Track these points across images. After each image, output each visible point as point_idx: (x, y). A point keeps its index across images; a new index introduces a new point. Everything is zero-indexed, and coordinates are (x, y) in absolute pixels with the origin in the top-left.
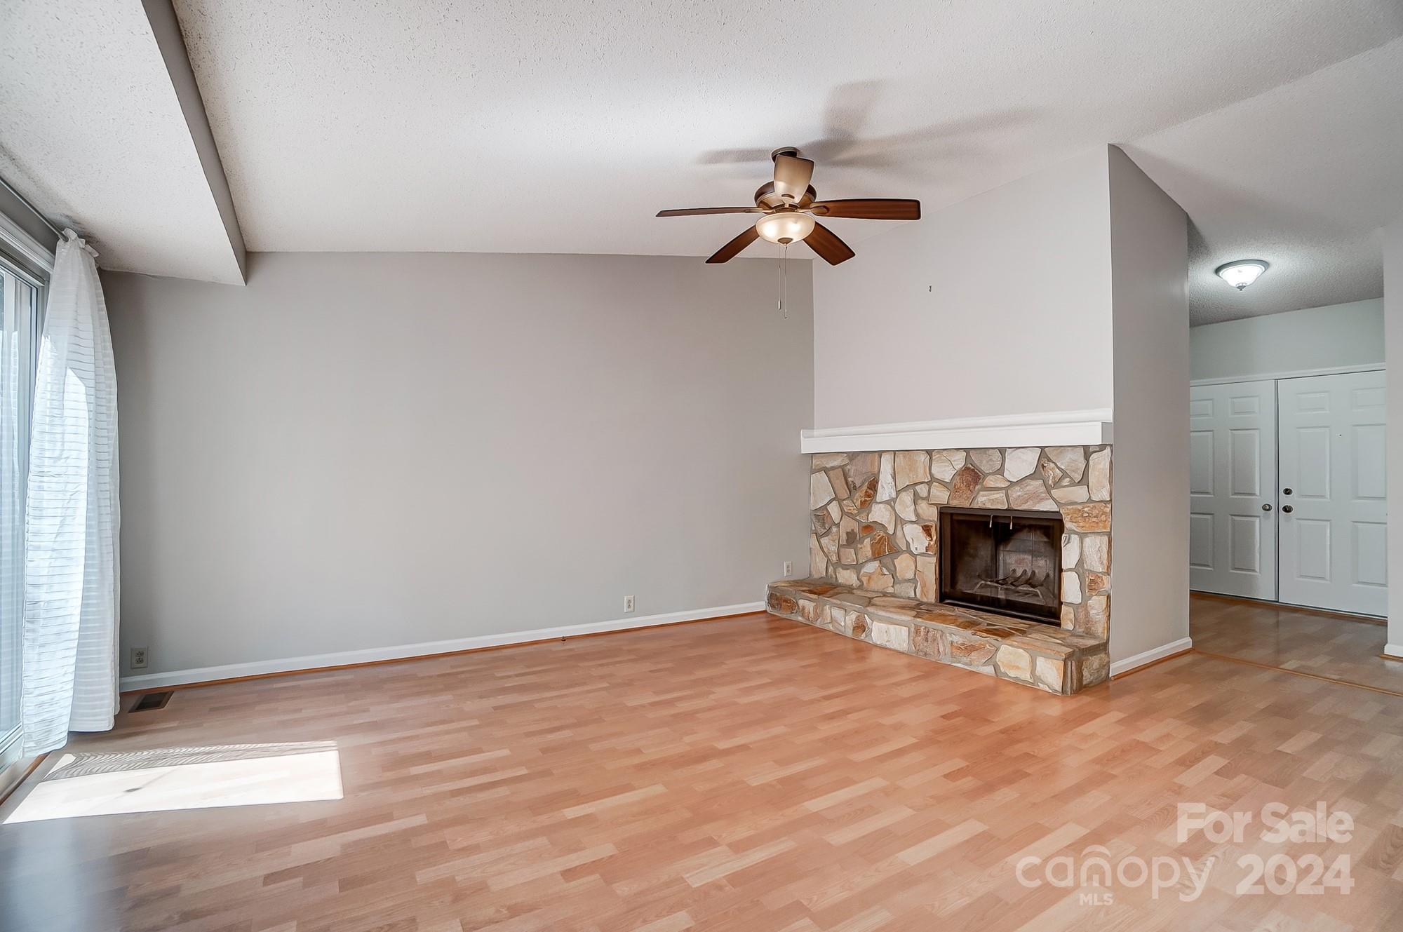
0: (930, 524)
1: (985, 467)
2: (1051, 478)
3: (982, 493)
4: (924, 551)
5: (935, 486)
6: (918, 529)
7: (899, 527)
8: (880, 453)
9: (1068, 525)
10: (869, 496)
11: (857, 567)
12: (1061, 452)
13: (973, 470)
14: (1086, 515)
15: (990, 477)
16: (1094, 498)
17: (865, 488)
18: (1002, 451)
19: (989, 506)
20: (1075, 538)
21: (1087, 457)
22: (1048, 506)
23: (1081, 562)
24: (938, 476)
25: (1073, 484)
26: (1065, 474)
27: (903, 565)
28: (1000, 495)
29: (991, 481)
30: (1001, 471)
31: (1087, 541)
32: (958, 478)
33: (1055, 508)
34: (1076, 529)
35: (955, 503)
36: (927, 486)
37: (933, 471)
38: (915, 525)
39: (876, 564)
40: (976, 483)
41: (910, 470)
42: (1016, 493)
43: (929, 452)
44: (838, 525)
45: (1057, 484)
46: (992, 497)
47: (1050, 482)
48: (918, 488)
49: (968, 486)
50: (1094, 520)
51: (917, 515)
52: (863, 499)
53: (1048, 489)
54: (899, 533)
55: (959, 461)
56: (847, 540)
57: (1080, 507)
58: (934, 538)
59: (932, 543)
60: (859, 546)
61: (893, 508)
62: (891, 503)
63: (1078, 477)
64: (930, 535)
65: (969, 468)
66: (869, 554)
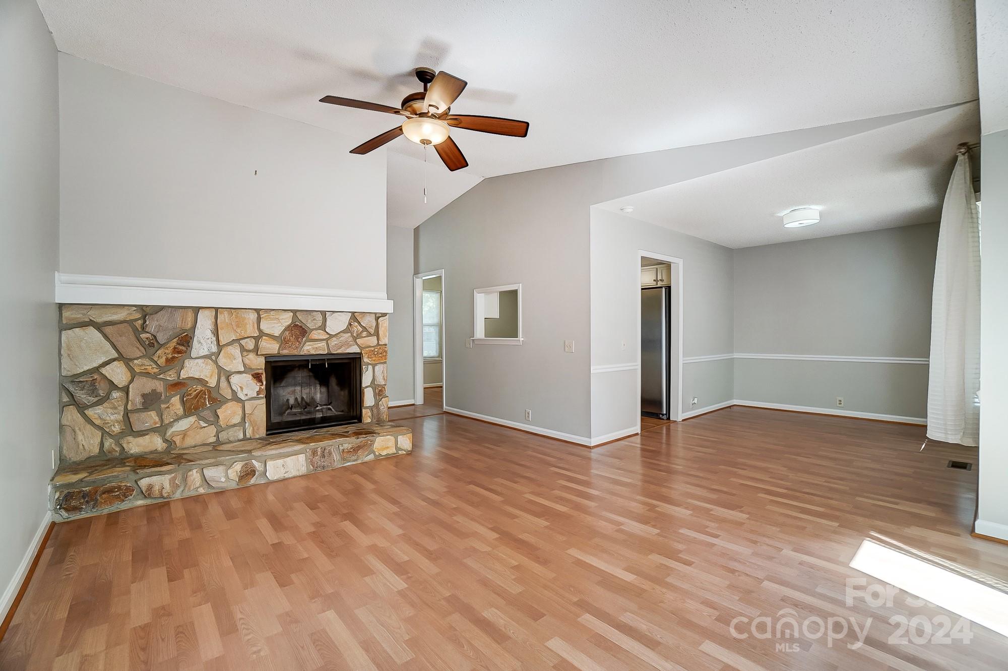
0: (260, 371)
1: (310, 325)
2: (355, 331)
3: (307, 343)
4: (255, 395)
5: (264, 340)
6: (248, 378)
7: (223, 379)
8: (196, 310)
9: (365, 359)
10: (179, 352)
11: (161, 430)
12: (364, 316)
13: (301, 327)
14: (376, 353)
15: (314, 332)
16: (380, 343)
17: (173, 344)
18: (324, 313)
19: (313, 352)
20: (370, 367)
21: (377, 319)
22: (354, 349)
23: (374, 379)
24: (266, 331)
25: (370, 335)
26: (365, 329)
27: (229, 413)
28: (324, 344)
29: (315, 334)
30: (323, 327)
31: (377, 368)
32: (287, 333)
33: (358, 351)
34: (370, 362)
35: (285, 352)
36: (253, 341)
37: (262, 327)
38: (244, 375)
39: (192, 419)
40: (304, 336)
41: (238, 326)
42: (333, 342)
43: (258, 311)
44: (126, 390)
45: (359, 336)
46: (316, 346)
47: (355, 335)
48: (243, 342)
49: (297, 338)
50: (380, 355)
51: (245, 365)
52: (170, 356)
53: (355, 339)
54: (224, 384)
55: (287, 319)
56: (143, 404)
57: (373, 349)
58: (264, 383)
59: (263, 387)
60: (163, 406)
61: (216, 362)
62: (213, 357)
63: (372, 331)
64: (260, 381)
65: (297, 325)
66: (180, 411)
